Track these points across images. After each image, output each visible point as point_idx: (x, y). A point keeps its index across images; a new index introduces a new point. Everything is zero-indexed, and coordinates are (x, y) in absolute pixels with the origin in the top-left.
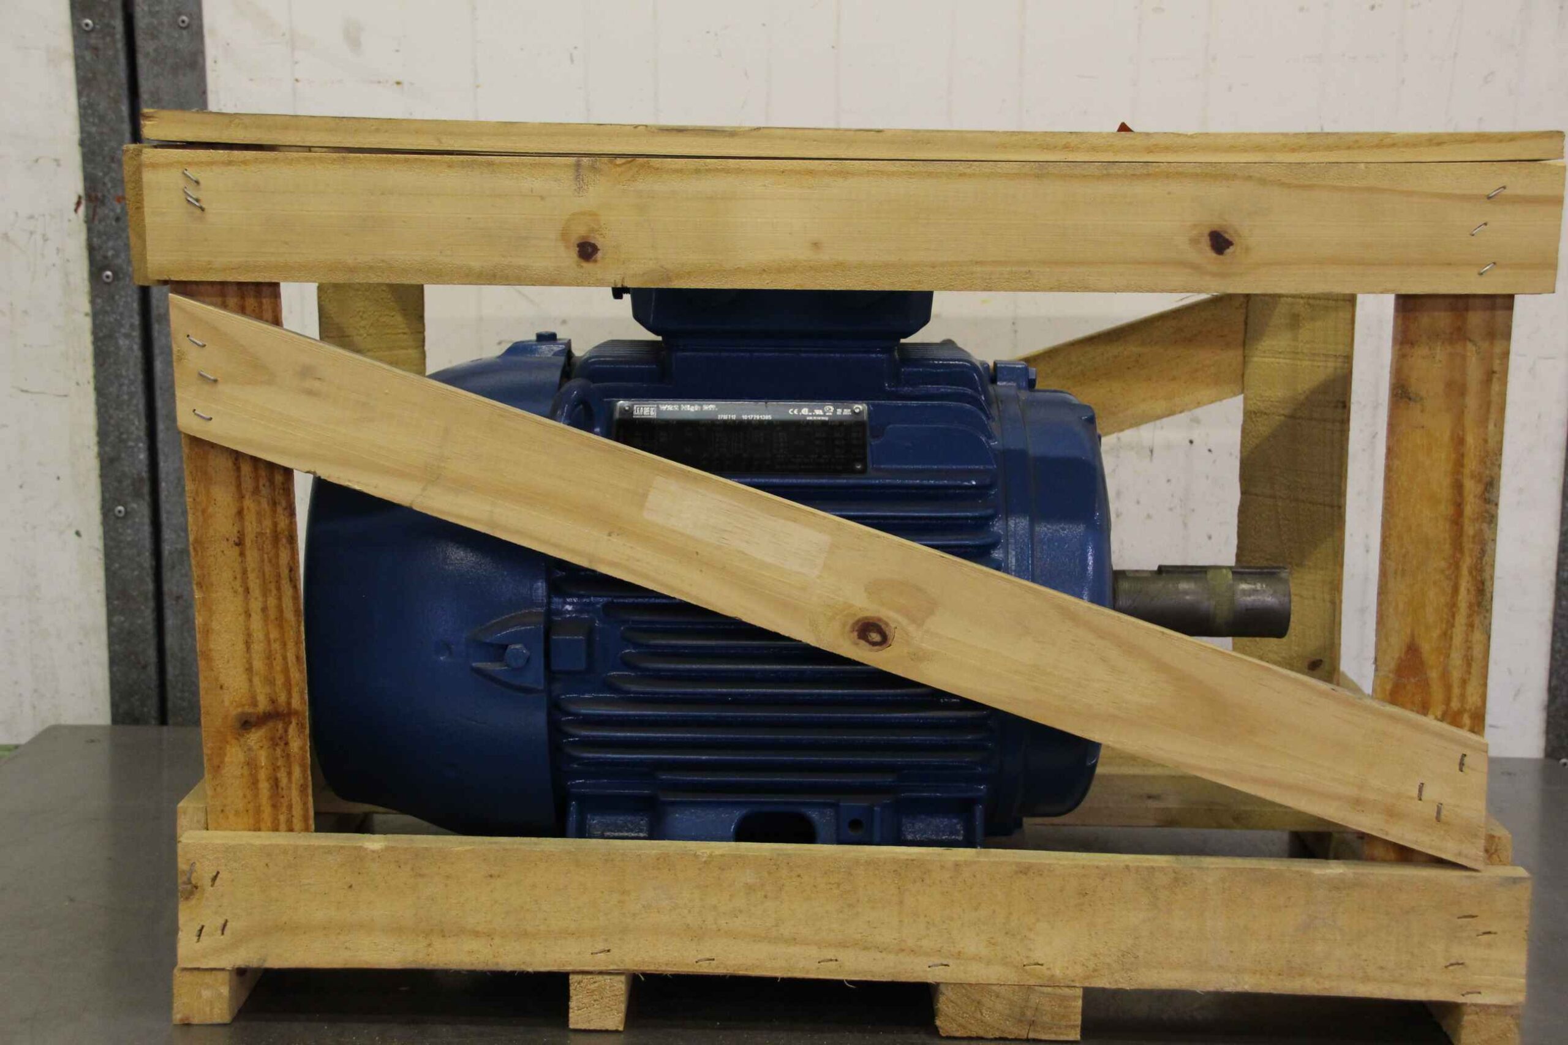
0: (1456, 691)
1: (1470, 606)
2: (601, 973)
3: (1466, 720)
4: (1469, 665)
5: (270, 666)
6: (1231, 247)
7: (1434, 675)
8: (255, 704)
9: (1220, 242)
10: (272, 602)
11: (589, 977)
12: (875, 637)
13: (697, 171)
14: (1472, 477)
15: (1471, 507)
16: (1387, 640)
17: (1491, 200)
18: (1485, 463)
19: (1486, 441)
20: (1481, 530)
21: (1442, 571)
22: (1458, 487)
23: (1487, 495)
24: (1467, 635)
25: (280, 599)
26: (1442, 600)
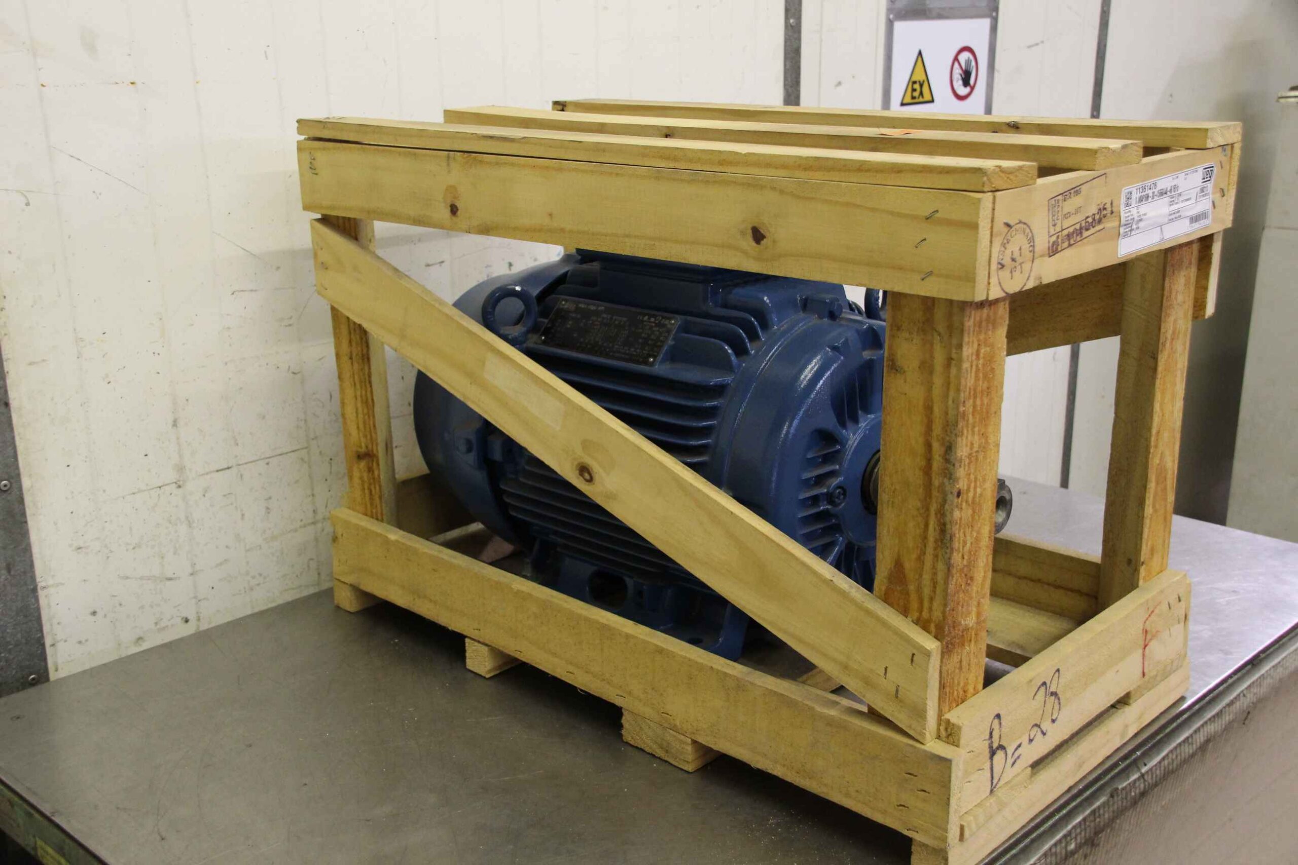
0: (926, 604)
1: (936, 542)
2: (479, 642)
3: (932, 627)
4: (935, 587)
5: (365, 427)
6: (765, 240)
7: (912, 588)
8: (361, 447)
9: (758, 236)
10: (364, 392)
11: (473, 642)
12: (587, 476)
13: (497, 164)
14: (938, 440)
15: (937, 462)
16: (882, 553)
17: (929, 220)
18: (946, 431)
19: (947, 413)
20: (943, 483)
21: (918, 509)
22: (929, 446)
23: (947, 457)
24: (934, 563)
25: (366, 392)
26: (918, 531)
